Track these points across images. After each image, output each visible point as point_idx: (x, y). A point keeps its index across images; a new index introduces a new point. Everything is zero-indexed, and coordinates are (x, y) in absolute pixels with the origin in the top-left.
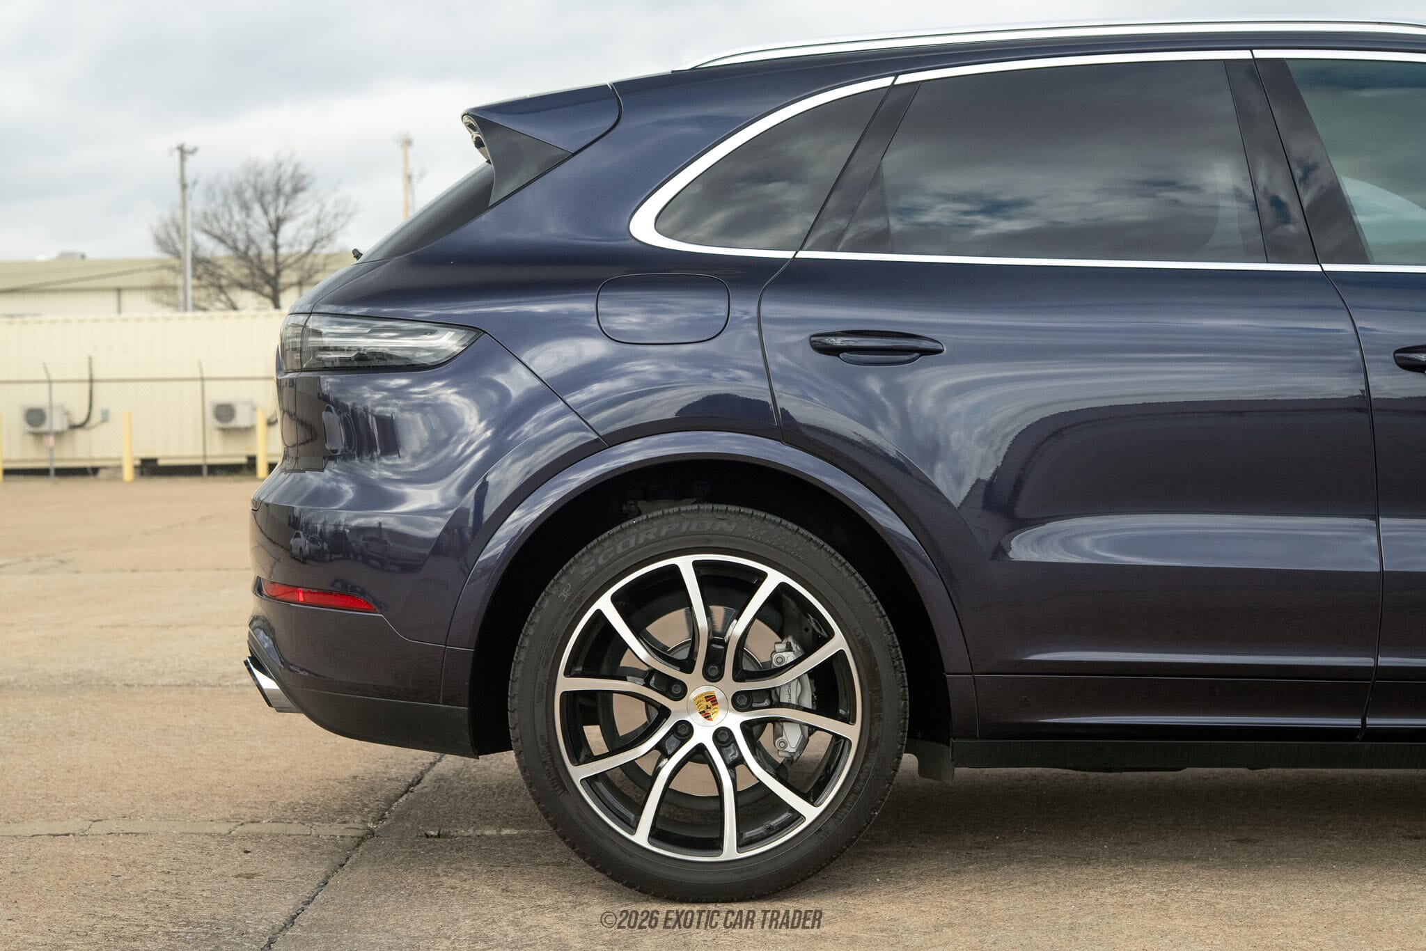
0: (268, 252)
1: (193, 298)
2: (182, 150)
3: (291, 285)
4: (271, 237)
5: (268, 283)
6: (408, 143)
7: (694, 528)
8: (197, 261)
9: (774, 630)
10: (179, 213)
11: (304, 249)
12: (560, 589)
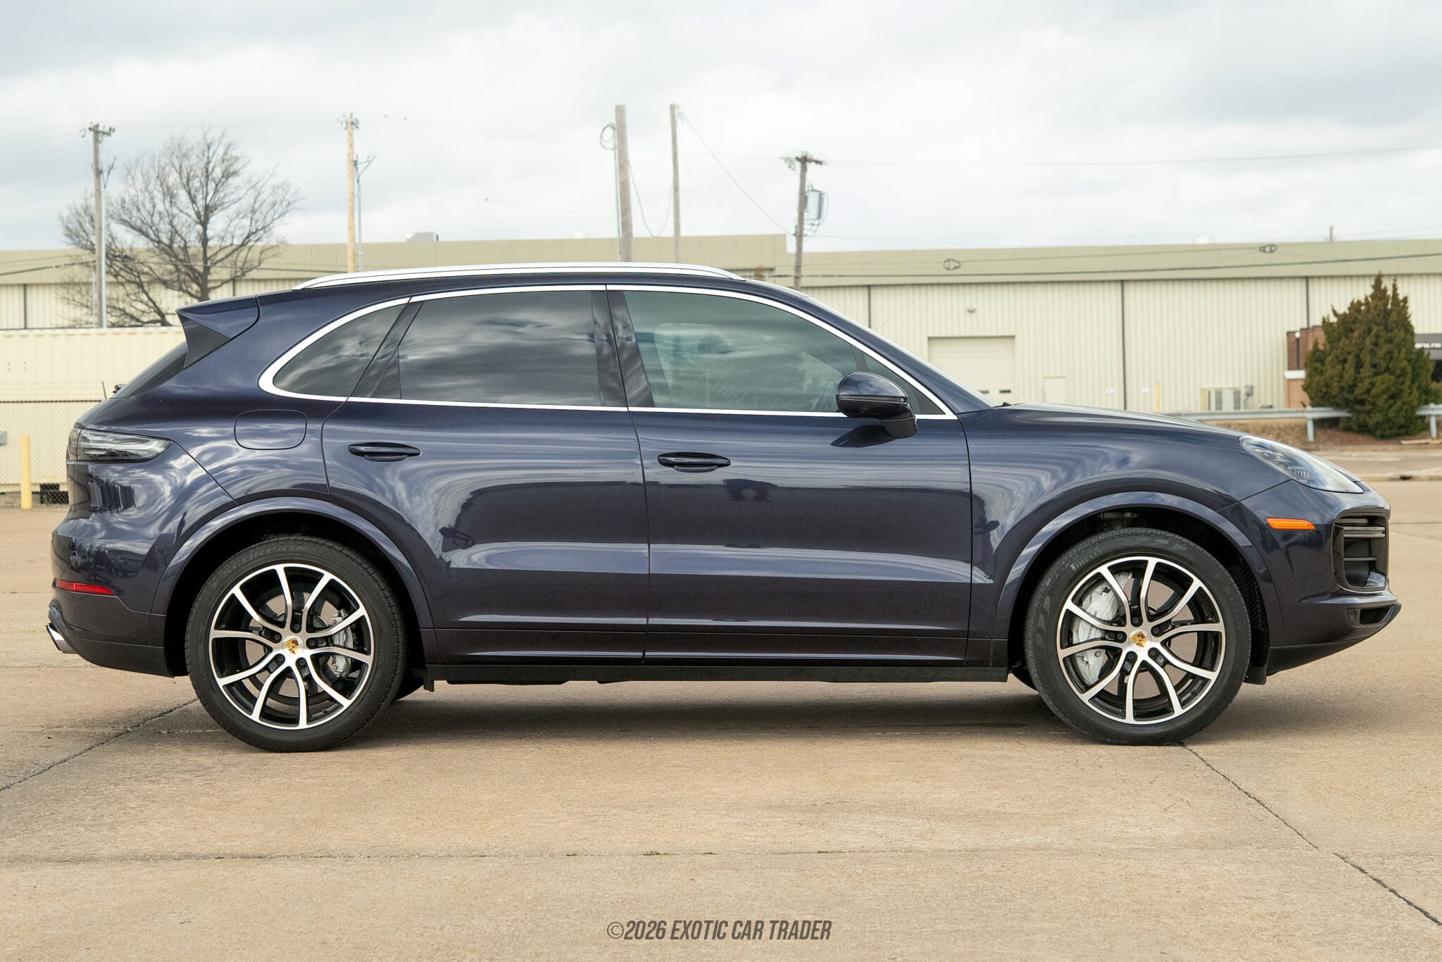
0: (195, 245)
1: (109, 299)
2: (96, 130)
3: (224, 282)
4: (199, 227)
5: (195, 280)
6: (354, 124)
7: (284, 549)
8: (112, 256)
9: (334, 606)
10: (92, 201)
11: (237, 242)
12: (213, 583)
